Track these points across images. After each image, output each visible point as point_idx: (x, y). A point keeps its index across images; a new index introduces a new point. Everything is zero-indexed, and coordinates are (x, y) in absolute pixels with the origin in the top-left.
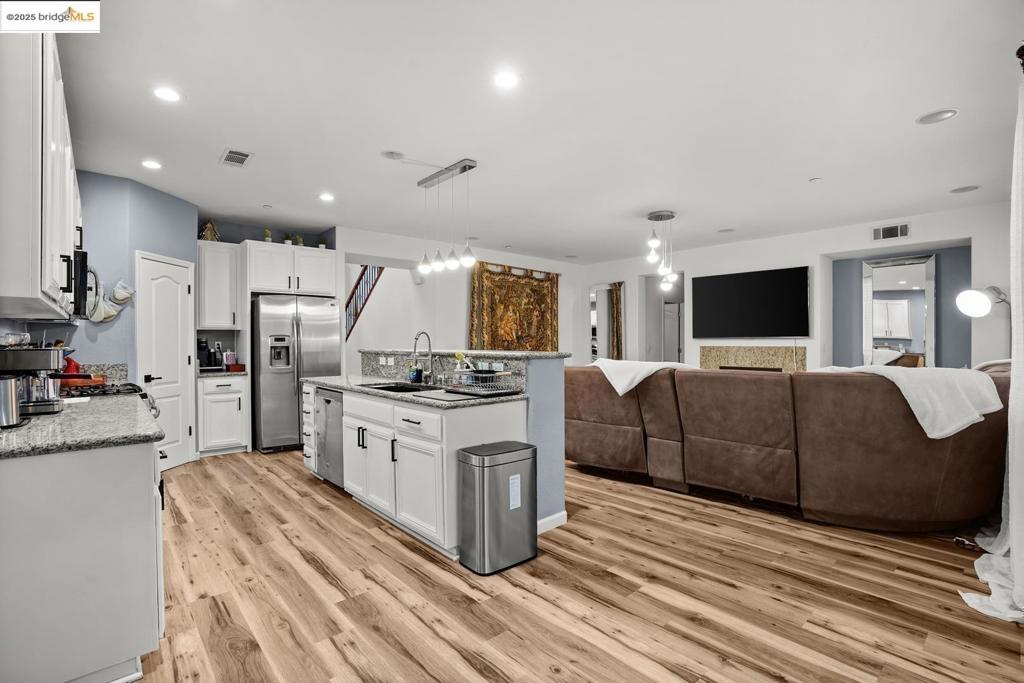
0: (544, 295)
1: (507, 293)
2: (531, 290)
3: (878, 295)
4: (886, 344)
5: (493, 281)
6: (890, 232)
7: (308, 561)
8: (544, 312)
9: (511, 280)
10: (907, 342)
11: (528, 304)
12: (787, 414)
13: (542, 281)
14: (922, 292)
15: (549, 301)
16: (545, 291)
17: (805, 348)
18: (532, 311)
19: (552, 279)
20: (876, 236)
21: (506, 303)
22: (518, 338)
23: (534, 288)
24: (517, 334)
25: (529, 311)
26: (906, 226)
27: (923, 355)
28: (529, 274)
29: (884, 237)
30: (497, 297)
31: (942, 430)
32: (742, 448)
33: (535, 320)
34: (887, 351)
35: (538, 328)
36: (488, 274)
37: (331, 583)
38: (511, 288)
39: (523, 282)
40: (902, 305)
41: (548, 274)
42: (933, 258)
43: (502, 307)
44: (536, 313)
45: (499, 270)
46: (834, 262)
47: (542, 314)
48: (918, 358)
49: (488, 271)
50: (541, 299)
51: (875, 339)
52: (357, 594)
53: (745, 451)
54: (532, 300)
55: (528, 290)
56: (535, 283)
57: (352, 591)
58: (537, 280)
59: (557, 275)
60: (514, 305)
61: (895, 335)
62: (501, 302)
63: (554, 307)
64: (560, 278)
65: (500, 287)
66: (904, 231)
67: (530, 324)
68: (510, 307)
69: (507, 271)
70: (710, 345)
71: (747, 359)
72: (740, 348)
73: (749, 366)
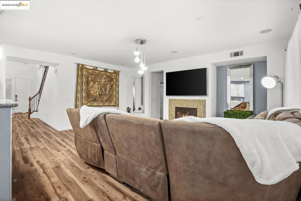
0: (113, 79)
1: (95, 77)
2: (107, 76)
3: (233, 82)
4: (237, 99)
5: (88, 72)
6: (236, 54)
8: (112, 85)
9: (97, 72)
10: (243, 98)
11: (105, 82)
12: (158, 150)
13: (112, 73)
14: (248, 82)
15: (115, 81)
16: (113, 77)
17: (205, 100)
18: (107, 84)
19: (117, 73)
20: (231, 56)
21: (94, 81)
22: (99, 95)
23: (108, 76)
24: (99, 93)
25: (105, 85)
26: (242, 51)
27: (249, 103)
28: (106, 71)
29: (234, 56)
30: (90, 79)
31: (268, 179)
32: (140, 166)
33: (108, 88)
34: (237, 101)
35: (110, 91)
36: (85, 69)
38: (97, 75)
39: (103, 73)
40: (242, 86)
41: (115, 71)
42: (252, 66)
43: (93, 82)
44: (108, 85)
45: (92, 68)
46: (217, 67)
47: (112, 86)
48: (246, 103)
49: (85, 68)
50: (111, 80)
51: (231, 97)
53: (141, 169)
54: (107, 80)
55: (105, 76)
56: (109, 74)
58: (109, 73)
59: (119, 71)
60: (98, 82)
61: (240, 96)
62: (92, 80)
63: (117, 83)
64: (120, 72)
65: (92, 75)
66: (242, 53)
67: (106, 90)
68: (96, 83)
69: (95, 69)
70: (172, 99)
71: (185, 104)
72: (182, 100)
73: (186, 107)
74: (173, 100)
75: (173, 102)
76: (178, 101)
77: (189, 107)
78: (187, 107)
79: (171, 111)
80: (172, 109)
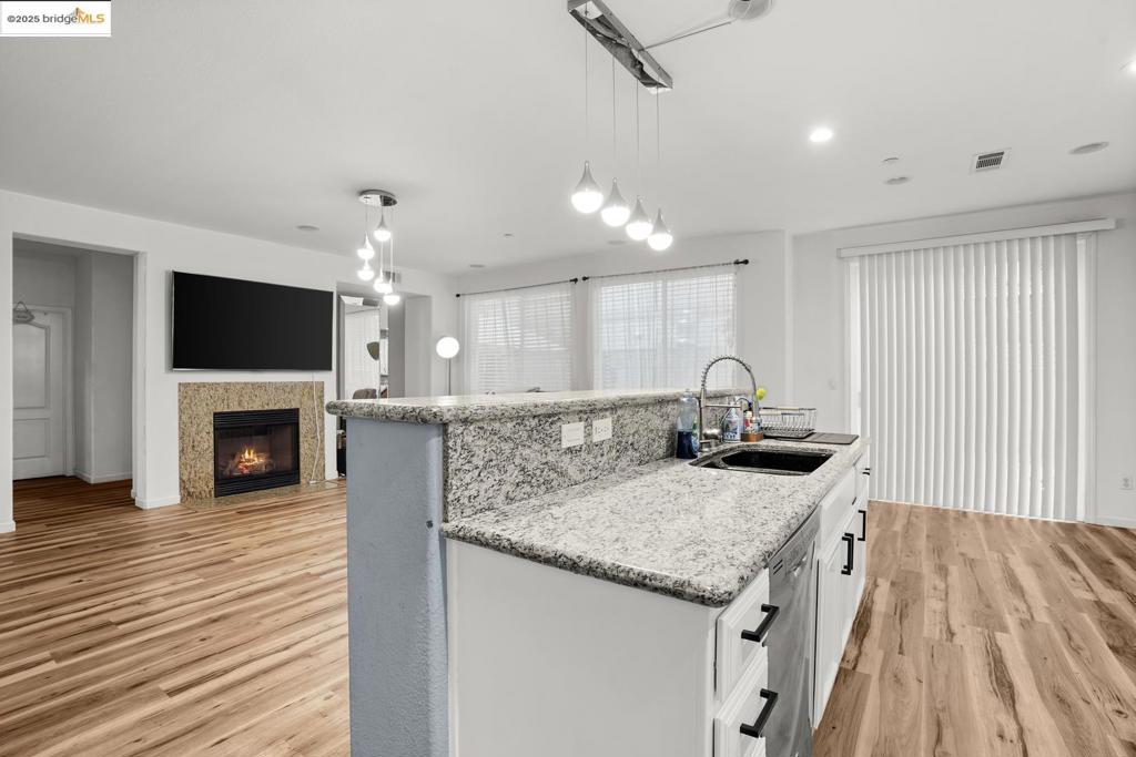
7: (1011, 686)
17: (323, 383)
37: (1000, 650)
52: (979, 629)
57: (982, 633)
70: (198, 381)
71: (257, 399)
72: (245, 384)
73: (260, 409)
74: (204, 385)
75: (203, 393)
76: (226, 390)
77: (271, 407)
78: (266, 408)
79: (193, 434)
80: (198, 425)
